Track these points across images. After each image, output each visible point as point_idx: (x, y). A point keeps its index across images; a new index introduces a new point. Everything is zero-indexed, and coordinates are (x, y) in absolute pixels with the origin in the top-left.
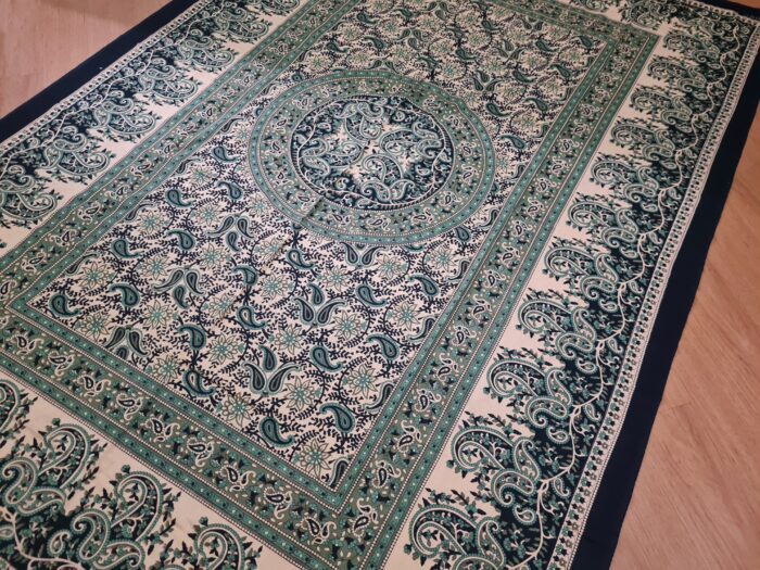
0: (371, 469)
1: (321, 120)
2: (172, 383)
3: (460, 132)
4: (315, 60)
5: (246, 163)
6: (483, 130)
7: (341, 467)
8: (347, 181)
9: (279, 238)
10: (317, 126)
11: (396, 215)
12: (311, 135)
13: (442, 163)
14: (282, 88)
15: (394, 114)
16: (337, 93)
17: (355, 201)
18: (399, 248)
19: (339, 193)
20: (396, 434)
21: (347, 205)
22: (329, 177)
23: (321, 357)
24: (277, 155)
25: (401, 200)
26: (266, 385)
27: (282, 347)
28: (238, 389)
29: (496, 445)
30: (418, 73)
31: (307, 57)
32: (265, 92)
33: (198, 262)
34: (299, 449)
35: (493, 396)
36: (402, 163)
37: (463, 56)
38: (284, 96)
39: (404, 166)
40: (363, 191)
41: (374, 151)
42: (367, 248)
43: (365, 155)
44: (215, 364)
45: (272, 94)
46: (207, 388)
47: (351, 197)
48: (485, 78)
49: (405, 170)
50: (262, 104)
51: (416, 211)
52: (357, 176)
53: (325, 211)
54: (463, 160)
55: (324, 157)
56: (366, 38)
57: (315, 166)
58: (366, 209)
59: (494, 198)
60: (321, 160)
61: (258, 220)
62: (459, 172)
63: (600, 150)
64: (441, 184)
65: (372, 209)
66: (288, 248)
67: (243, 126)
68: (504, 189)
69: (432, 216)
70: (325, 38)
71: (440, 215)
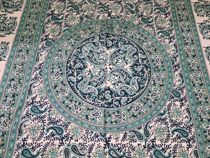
1: (75, 63)
3: (140, 39)
4: (51, 29)
5: (53, 109)
6: (148, 34)
8: (109, 92)
10: (75, 67)
11: (143, 99)
12: (75, 74)
13: (143, 59)
14: (44, 54)
15: (106, 44)
16: (73, 43)
17: (119, 101)
18: (156, 118)
19: (110, 101)
21: (118, 106)
22: (99, 94)
24: (66, 95)
25: (139, 90)
30: (103, 16)
31: (46, 30)
32: (37, 60)
36: (126, 69)
38: (48, 57)
39: (128, 70)
40: (119, 94)
41: (110, 68)
42: (143, 127)
43: (108, 72)
45: (42, 59)
47: (116, 100)
48: (132, 6)
49: (130, 72)
50: (40, 68)
51: (150, 92)
52: (112, 87)
53: (110, 116)
54: (150, 53)
55: (89, 84)
56: (68, 7)
57: (89, 92)
58: (128, 104)
59: (175, 67)
60: (89, 86)
61: (81, 141)
62: (153, 61)
63: (197, 22)
64: (150, 71)
65: (130, 102)
66: (107, 150)
67: (38, 86)
68: (176, 60)
69: (158, 91)
70: (48, 15)
71: (161, 89)
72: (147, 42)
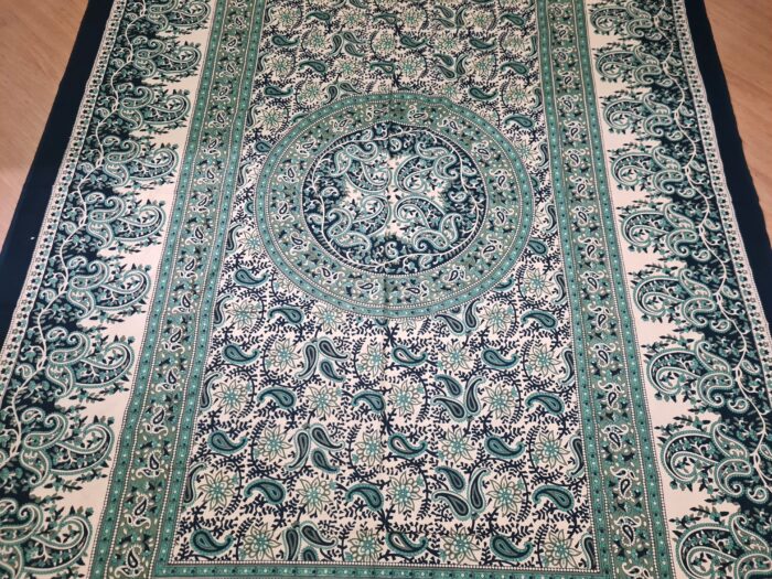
0: (614, 531)
1: (321, 186)
2: (381, 557)
3: (464, 135)
4: (265, 116)
5: (280, 276)
6: (485, 124)
7: (588, 545)
8: (395, 244)
9: (374, 343)
10: (320, 195)
11: (465, 258)
12: (323, 209)
13: (470, 178)
14: (254, 169)
15: (389, 145)
16: (315, 146)
17: (416, 262)
18: (491, 294)
19: (396, 261)
20: (612, 485)
21: (412, 272)
22: (373, 248)
23: (498, 447)
24: (305, 249)
25: (458, 240)
26: (470, 505)
27: (457, 457)
28: (448, 526)
29: (699, 445)
30: (381, 85)
31: (256, 117)
32: (241, 180)
33: (312, 414)
34: (542, 551)
35: (667, 399)
36: (432, 198)
37: (412, 44)
38: (262, 176)
39: (437, 200)
40: (416, 247)
41: (398, 197)
42: (463, 309)
43: (392, 206)
44: (407, 513)
45: (250, 179)
46: (417, 542)
47: (410, 260)
48: (448, 61)
49: (441, 204)
50: (247, 197)
51: (481, 243)
52: (400, 234)
53: (396, 289)
54: (487, 165)
55: (353, 228)
56: (301, 66)
57: (352, 244)
58: (433, 266)
59: (540, 193)
60: (352, 233)
61: (338, 334)
62: (492, 181)
63: (598, 94)
64: (484, 203)
65: (439, 264)
66: (389, 349)
67: (246, 234)
68: (542, 179)
69: (499, 243)
70: (258, 84)
71: (505, 238)
72: (480, 140)
